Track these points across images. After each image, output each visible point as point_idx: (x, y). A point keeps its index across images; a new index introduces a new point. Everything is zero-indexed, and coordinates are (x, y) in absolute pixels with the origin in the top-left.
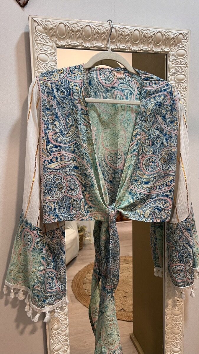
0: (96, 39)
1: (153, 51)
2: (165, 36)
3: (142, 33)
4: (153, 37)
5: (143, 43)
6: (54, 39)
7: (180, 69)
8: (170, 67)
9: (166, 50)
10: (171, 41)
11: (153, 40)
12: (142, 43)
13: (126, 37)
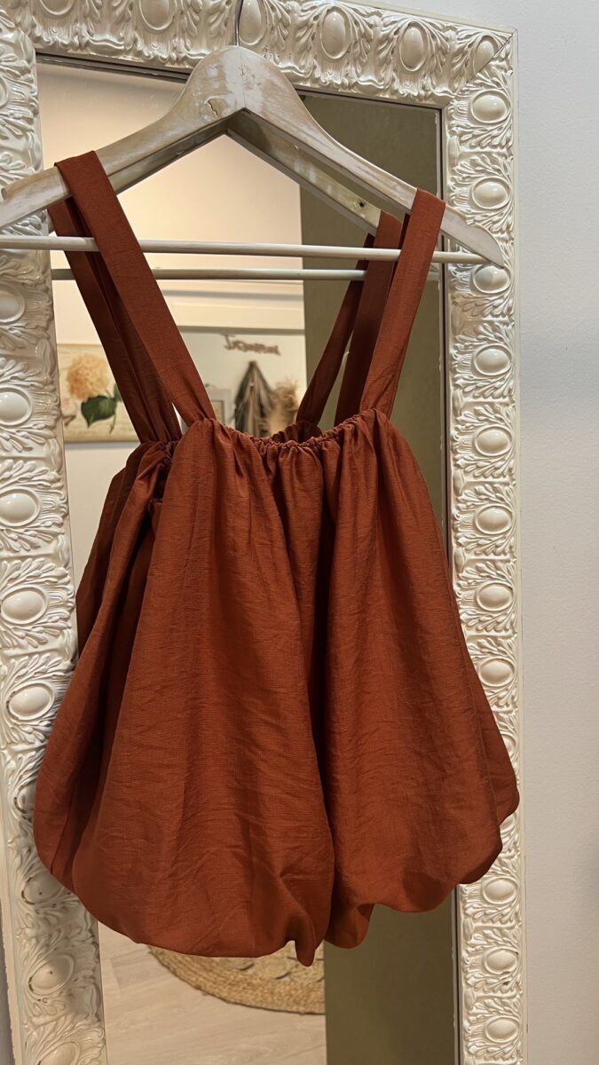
0: (186, 32)
1: (396, 92)
2: (434, 43)
3: (356, 23)
4: (392, 39)
5: (361, 63)
6: (24, 18)
7: (488, 161)
8: (453, 153)
9: (439, 91)
10: (455, 61)
11: (392, 53)
12: (355, 60)
13: (300, 34)
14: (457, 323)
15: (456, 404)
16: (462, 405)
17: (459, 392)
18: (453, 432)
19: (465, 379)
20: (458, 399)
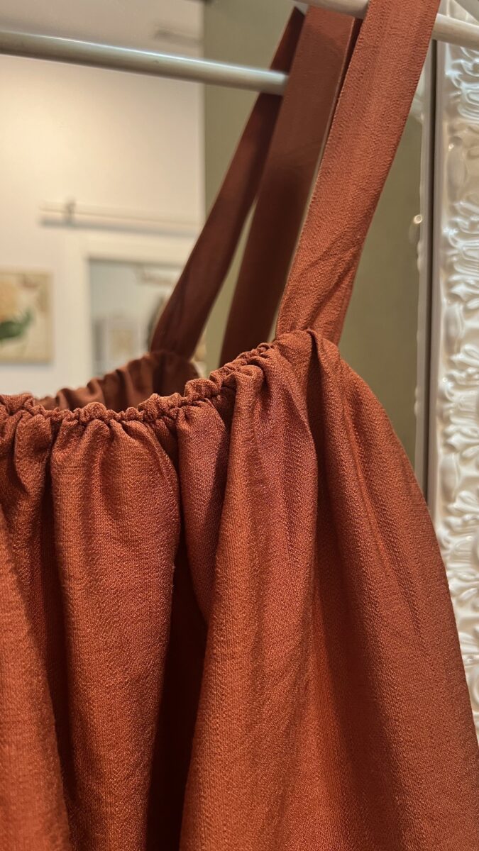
14: (459, 179)
15: (453, 330)
16: (462, 332)
17: (458, 309)
18: (443, 383)
19: (468, 285)
20: (456, 323)
